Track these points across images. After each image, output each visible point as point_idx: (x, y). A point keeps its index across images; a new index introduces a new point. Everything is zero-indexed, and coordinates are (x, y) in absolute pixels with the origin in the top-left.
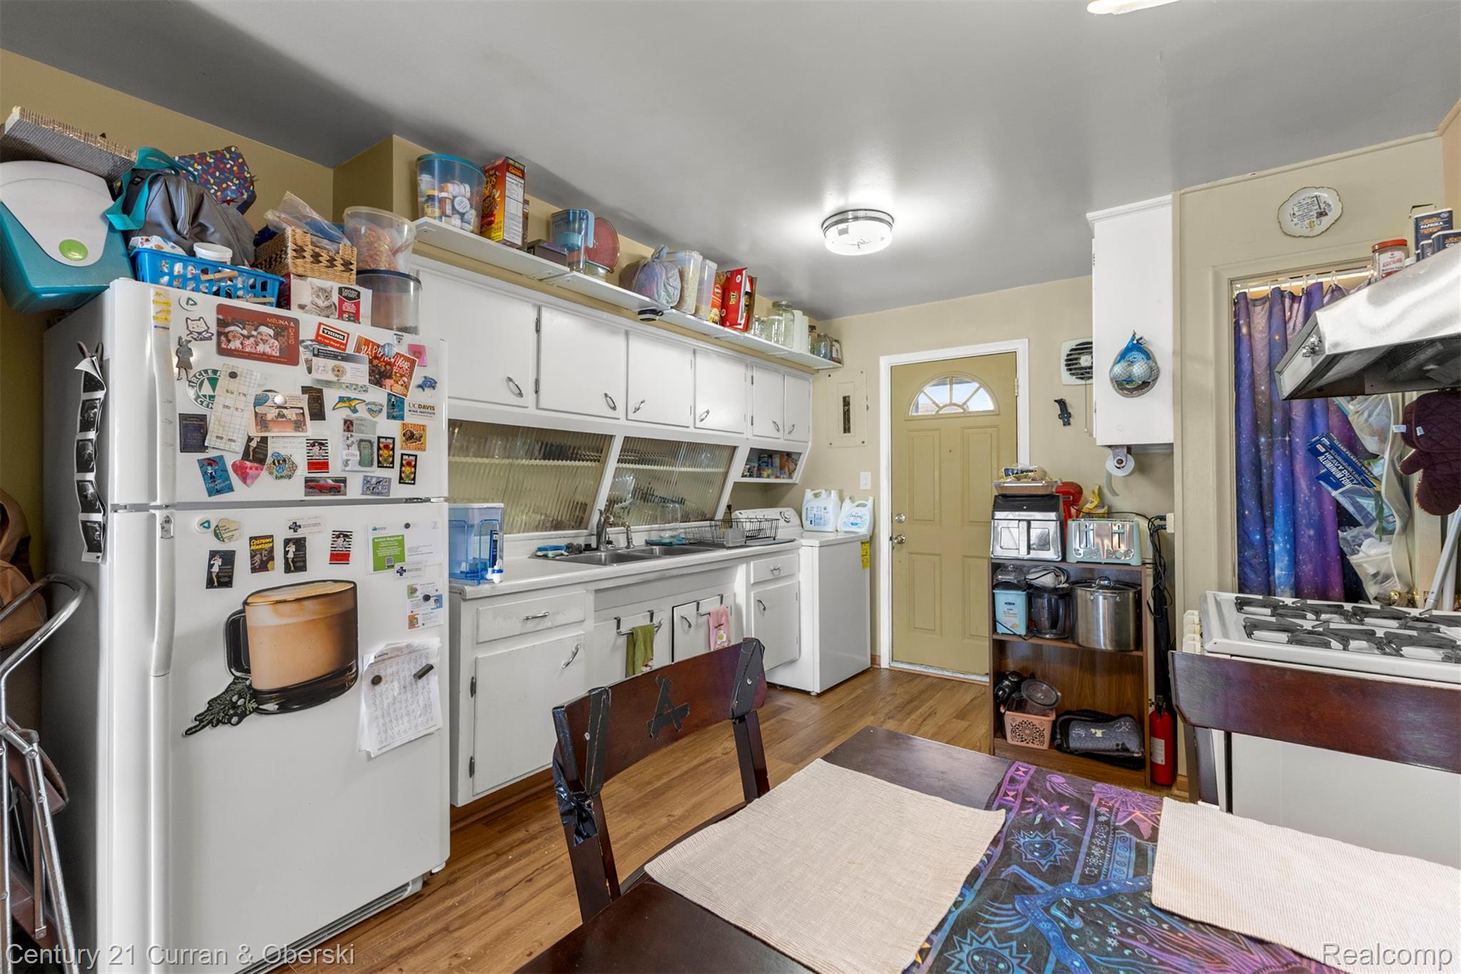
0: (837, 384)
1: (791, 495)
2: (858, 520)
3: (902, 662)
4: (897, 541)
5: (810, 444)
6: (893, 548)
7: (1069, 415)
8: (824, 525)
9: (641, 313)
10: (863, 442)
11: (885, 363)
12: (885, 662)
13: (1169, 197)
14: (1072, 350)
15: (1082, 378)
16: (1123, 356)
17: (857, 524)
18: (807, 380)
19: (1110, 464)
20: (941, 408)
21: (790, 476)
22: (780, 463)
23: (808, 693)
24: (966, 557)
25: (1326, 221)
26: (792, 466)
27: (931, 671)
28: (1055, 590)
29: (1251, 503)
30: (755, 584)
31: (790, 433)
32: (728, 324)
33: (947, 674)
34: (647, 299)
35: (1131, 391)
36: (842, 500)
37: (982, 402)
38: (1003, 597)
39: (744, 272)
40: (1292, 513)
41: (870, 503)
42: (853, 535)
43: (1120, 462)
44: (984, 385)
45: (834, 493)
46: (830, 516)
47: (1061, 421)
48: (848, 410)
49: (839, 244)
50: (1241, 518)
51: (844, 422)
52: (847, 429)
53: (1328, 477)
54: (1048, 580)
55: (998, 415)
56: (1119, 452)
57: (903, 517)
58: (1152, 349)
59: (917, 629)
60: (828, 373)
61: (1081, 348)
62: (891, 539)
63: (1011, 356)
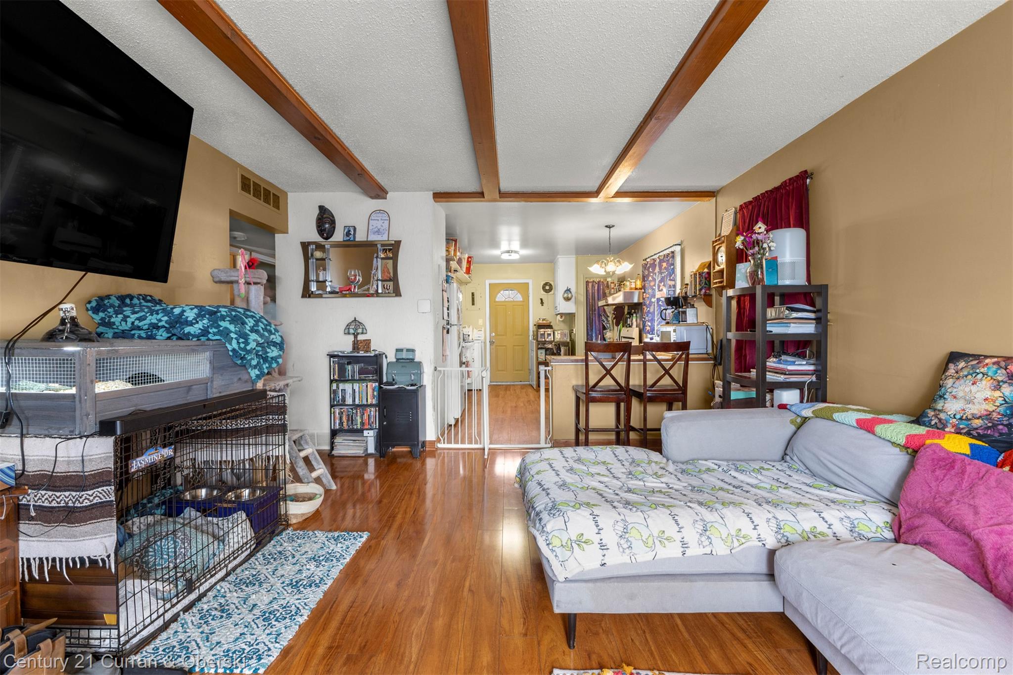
0: (470, 288)
2: (482, 336)
3: (494, 382)
4: (492, 343)
6: (490, 345)
7: (543, 303)
10: (479, 309)
11: (487, 282)
13: (574, 256)
14: (544, 284)
15: (547, 293)
16: (565, 292)
19: (559, 317)
20: (505, 299)
24: (514, 346)
27: (503, 384)
28: (551, 348)
29: (589, 326)
32: (466, 273)
33: (509, 383)
34: (460, 268)
35: (567, 300)
36: (473, 329)
37: (519, 298)
38: (540, 351)
39: (472, 258)
40: (596, 330)
41: (483, 330)
43: (561, 317)
44: (519, 292)
46: (471, 335)
48: (474, 297)
49: (505, 257)
50: (587, 329)
51: (472, 301)
52: (473, 304)
53: (602, 320)
54: (550, 346)
55: (524, 302)
56: (562, 315)
57: (494, 334)
58: (571, 291)
59: (499, 371)
60: (466, 283)
61: (546, 284)
62: (490, 342)
63: (528, 284)
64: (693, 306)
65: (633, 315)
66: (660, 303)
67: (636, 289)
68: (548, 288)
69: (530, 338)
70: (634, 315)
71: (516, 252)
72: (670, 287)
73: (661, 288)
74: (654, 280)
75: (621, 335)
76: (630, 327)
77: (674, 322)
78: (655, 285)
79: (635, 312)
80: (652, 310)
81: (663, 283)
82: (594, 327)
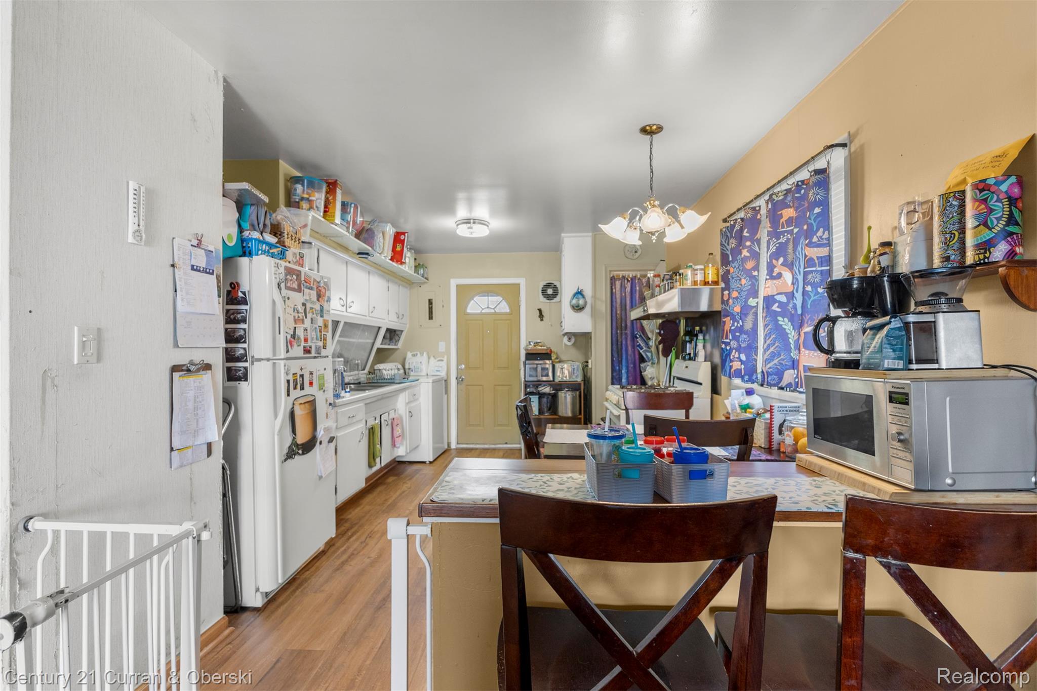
0: (425, 293)
1: (395, 356)
2: (440, 369)
3: (462, 444)
4: (459, 380)
5: (408, 325)
6: (458, 383)
7: (543, 316)
8: (421, 372)
9: (359, 253)
10: (440, 325)
11: (454, 283)
12: (453, 446)
13: (590, 234)
14: (544, 286)
15: (549, 300)
16: (574, 295)
17: (439, 371)
18: (407, 288)
19: (565, 339)
20: (483, 309)
21: (397, 344)
22: (390, 336)
23: (424, 462)
24: (496, 385)
25: (637, 255)
26: (397, 338)
27: (478, 446)
28: (549, 394)
29: (615, 355)
30: (408, 403)
31: (402, 319)
32: (395, 260)
33: (487, 446)
34: (370, 248)
35: (577, 310)
36: (429, 358)
37: (504, 308)
39: (406, 234)
40: (627, 358)
41: (445, 359)
42: (439, 377)
43: (570, 339)
44: (504, 298)
45: (425, 354)
46: (424, 367)
47: (539, 319)
48: (432, 307)
50: (612, 361)
51: (429, 314)
52: (431, 318)
53: (639, 346)
54: (547, 390)
55: (512, 314)
56: (570, 335)
57: (463, 366)
58: (584, 293)
59: (470, 425)
60: (420, 285)
61: (548, 285)
62: (457, 378)
63: (517, 286)
64: (956, 305)
65: (697, 336)
66: (775, 307)
67: (706, 283)
68: (551, 291)
70: (701, 337)
71: (482, 222)
72: (810, 262)
73: (776, 271)
74: (756, 256)
75: (673, 374)
76: (690, 359)
77: (887, 363)
78: (756, 268)
79: (701, 331)
80: (748, 325)
81: (781, 260)
82: (624, 357)
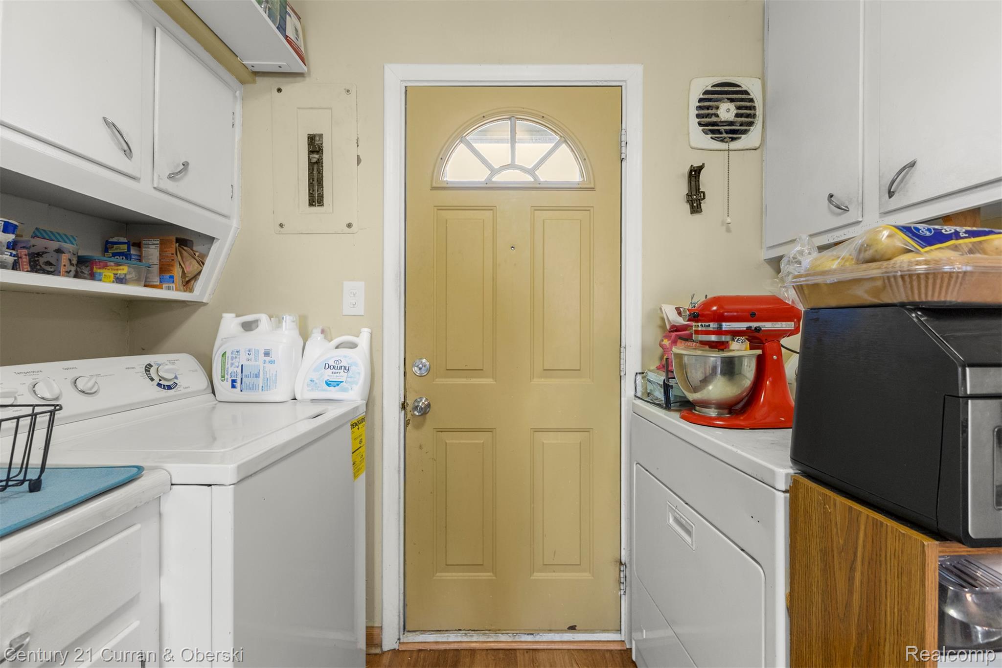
1: (194, 323)
2: (343, 378)
4: (412, 413)
5: (235, 223)
6: (407, 423)
7: (702, 198)
8: (265, 389)
10: (349, 225)
11: (394, 79)
12: (390, 638)
14: (706, 92)
15: (723, 140)
17: (338, 383)
20: (494, 172)
21: (188, 283)
22: (161, 257)
24: (537, 430)
26: (191, 267)
33: (504, 638)
36: (305, 335)
41: (363, 340)
45: (288, 322)
46: (279, 370)
47: (688, 206)
48: (319, 162)
51: (311, 185)
52: (316, 198)
55: (592, 189)
57: (426, 367)
60: (278, 84)
61: (721, 92)
62: (404, 406)
63: (616, 90)
68: (731, 113)
69: (628, 391)
